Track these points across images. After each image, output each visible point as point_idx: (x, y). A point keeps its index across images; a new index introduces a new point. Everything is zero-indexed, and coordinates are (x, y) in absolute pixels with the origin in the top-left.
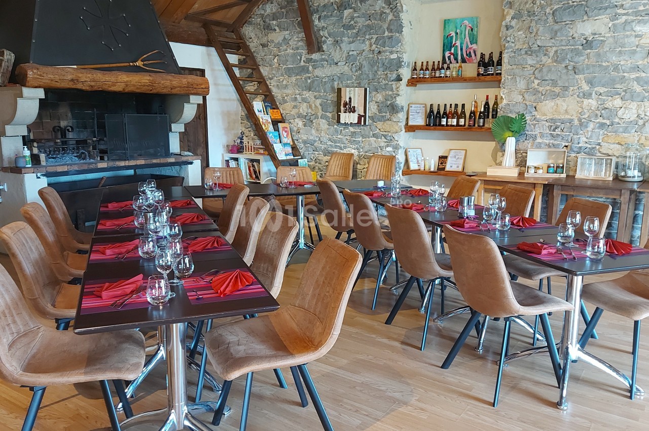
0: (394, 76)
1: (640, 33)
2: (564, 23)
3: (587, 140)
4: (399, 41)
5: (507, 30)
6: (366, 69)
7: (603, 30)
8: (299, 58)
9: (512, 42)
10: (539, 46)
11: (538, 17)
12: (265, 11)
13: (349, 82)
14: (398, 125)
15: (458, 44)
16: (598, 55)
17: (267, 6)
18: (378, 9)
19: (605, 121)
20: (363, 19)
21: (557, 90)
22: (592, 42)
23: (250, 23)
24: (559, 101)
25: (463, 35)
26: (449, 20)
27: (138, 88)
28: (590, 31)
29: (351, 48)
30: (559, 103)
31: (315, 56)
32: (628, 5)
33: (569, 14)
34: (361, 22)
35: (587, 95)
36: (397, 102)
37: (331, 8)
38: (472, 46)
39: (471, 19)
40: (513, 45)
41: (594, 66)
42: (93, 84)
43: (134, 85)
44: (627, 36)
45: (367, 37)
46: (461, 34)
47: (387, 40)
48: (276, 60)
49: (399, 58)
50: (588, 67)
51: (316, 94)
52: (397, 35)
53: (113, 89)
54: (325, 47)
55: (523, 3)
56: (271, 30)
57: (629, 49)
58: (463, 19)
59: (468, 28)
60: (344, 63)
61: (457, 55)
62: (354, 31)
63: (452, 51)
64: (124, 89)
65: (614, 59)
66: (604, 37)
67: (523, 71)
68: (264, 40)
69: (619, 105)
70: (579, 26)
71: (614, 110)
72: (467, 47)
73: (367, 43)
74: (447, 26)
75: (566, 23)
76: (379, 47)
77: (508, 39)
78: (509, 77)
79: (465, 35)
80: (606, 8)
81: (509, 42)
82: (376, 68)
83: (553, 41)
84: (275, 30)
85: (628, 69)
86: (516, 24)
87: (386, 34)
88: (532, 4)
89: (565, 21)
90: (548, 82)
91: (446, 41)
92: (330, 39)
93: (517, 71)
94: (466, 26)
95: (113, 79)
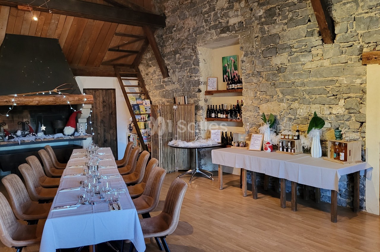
0: (197, 90)
1: (304, 62)
2: (267, 58)
3: (284, 128)
4: (198, 71)
5: (242, 63)
6: (185, 86)
7: (286, 62)
8: (160, 80)
9: (245, 70)
10: (257, 72)
11: (255, 55)
12: (147, 57)
13: (179, 93)
14: (200, 117)
15: (229, 71)
16: (284, 76)
17: (148, 54)
18: (189, 53)
19: (291, 117)
20: (183, 59)
21: (268, 97)
22: (280, 68)
23: (142, 63)
24: (269, 104)
25: (231, 65)
26: (224, 57)
27: (46, 103)
28: (279, 62)
29: (179, 74)
30: (269, 105)
31: (166, 79)
32: (296, 46)
33: (269, 53)
34: (183, 61)
35: (282, 101)
36: (199, 104)
37: (171, 54)
38: (236, 71)
39: (234, 57)
40: (245, 71)
41: (283, 83)
42: (19, 102)
43: (43, 102)
44: (297, 65)
45: (185, 68)
46: (230, 65)
47: (193, 70)
48: (151, 82)
49: (198, 79)
50: (280, 83)
51: (167, 99)
52: (197, 67)
53: (31, 104)
54: (169, 74)
55: (248, 47)
56: (149, 66)
57: (299, 72)
58: (230, 57)
59: (233, 62)
60: (177, 83)
61: (229, 76)
62: (180, 66)
63: (227, 75)
64: (37, 104)
65: (293, 79)
66: (287, 65)
67: (251, 86)
68: (147, 72)
69: (298, 107)
70: (274, 60)
71: (295, 110)
72: (233, 72)
73: (186, 72)
74: (224, 61)
75: (269, 58)
76: (190, 74)
77: (243, 68)
78: (245, 90)
79: (232, 66)
80: (285, 48)
81: (243, 69)
82: (190, 85)
83: (263, 68)
84: (151, 66)
85: (299, 85)
86: (246, 60)
87: (193, 66)
88: (252, 48)
89: (268, 57)
90: (263, 93)
91: (224, 69)
92: (172, 70)
93: (248, 86)
94: (232, 60)
95: (31, 100)
